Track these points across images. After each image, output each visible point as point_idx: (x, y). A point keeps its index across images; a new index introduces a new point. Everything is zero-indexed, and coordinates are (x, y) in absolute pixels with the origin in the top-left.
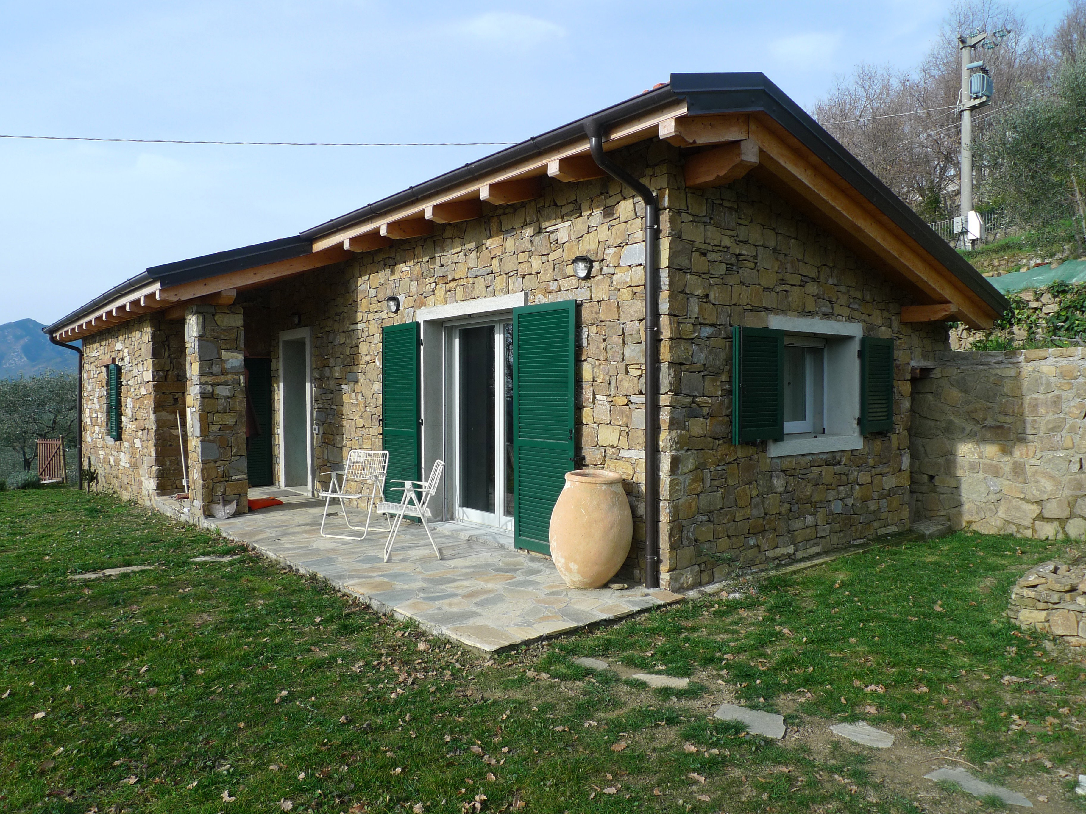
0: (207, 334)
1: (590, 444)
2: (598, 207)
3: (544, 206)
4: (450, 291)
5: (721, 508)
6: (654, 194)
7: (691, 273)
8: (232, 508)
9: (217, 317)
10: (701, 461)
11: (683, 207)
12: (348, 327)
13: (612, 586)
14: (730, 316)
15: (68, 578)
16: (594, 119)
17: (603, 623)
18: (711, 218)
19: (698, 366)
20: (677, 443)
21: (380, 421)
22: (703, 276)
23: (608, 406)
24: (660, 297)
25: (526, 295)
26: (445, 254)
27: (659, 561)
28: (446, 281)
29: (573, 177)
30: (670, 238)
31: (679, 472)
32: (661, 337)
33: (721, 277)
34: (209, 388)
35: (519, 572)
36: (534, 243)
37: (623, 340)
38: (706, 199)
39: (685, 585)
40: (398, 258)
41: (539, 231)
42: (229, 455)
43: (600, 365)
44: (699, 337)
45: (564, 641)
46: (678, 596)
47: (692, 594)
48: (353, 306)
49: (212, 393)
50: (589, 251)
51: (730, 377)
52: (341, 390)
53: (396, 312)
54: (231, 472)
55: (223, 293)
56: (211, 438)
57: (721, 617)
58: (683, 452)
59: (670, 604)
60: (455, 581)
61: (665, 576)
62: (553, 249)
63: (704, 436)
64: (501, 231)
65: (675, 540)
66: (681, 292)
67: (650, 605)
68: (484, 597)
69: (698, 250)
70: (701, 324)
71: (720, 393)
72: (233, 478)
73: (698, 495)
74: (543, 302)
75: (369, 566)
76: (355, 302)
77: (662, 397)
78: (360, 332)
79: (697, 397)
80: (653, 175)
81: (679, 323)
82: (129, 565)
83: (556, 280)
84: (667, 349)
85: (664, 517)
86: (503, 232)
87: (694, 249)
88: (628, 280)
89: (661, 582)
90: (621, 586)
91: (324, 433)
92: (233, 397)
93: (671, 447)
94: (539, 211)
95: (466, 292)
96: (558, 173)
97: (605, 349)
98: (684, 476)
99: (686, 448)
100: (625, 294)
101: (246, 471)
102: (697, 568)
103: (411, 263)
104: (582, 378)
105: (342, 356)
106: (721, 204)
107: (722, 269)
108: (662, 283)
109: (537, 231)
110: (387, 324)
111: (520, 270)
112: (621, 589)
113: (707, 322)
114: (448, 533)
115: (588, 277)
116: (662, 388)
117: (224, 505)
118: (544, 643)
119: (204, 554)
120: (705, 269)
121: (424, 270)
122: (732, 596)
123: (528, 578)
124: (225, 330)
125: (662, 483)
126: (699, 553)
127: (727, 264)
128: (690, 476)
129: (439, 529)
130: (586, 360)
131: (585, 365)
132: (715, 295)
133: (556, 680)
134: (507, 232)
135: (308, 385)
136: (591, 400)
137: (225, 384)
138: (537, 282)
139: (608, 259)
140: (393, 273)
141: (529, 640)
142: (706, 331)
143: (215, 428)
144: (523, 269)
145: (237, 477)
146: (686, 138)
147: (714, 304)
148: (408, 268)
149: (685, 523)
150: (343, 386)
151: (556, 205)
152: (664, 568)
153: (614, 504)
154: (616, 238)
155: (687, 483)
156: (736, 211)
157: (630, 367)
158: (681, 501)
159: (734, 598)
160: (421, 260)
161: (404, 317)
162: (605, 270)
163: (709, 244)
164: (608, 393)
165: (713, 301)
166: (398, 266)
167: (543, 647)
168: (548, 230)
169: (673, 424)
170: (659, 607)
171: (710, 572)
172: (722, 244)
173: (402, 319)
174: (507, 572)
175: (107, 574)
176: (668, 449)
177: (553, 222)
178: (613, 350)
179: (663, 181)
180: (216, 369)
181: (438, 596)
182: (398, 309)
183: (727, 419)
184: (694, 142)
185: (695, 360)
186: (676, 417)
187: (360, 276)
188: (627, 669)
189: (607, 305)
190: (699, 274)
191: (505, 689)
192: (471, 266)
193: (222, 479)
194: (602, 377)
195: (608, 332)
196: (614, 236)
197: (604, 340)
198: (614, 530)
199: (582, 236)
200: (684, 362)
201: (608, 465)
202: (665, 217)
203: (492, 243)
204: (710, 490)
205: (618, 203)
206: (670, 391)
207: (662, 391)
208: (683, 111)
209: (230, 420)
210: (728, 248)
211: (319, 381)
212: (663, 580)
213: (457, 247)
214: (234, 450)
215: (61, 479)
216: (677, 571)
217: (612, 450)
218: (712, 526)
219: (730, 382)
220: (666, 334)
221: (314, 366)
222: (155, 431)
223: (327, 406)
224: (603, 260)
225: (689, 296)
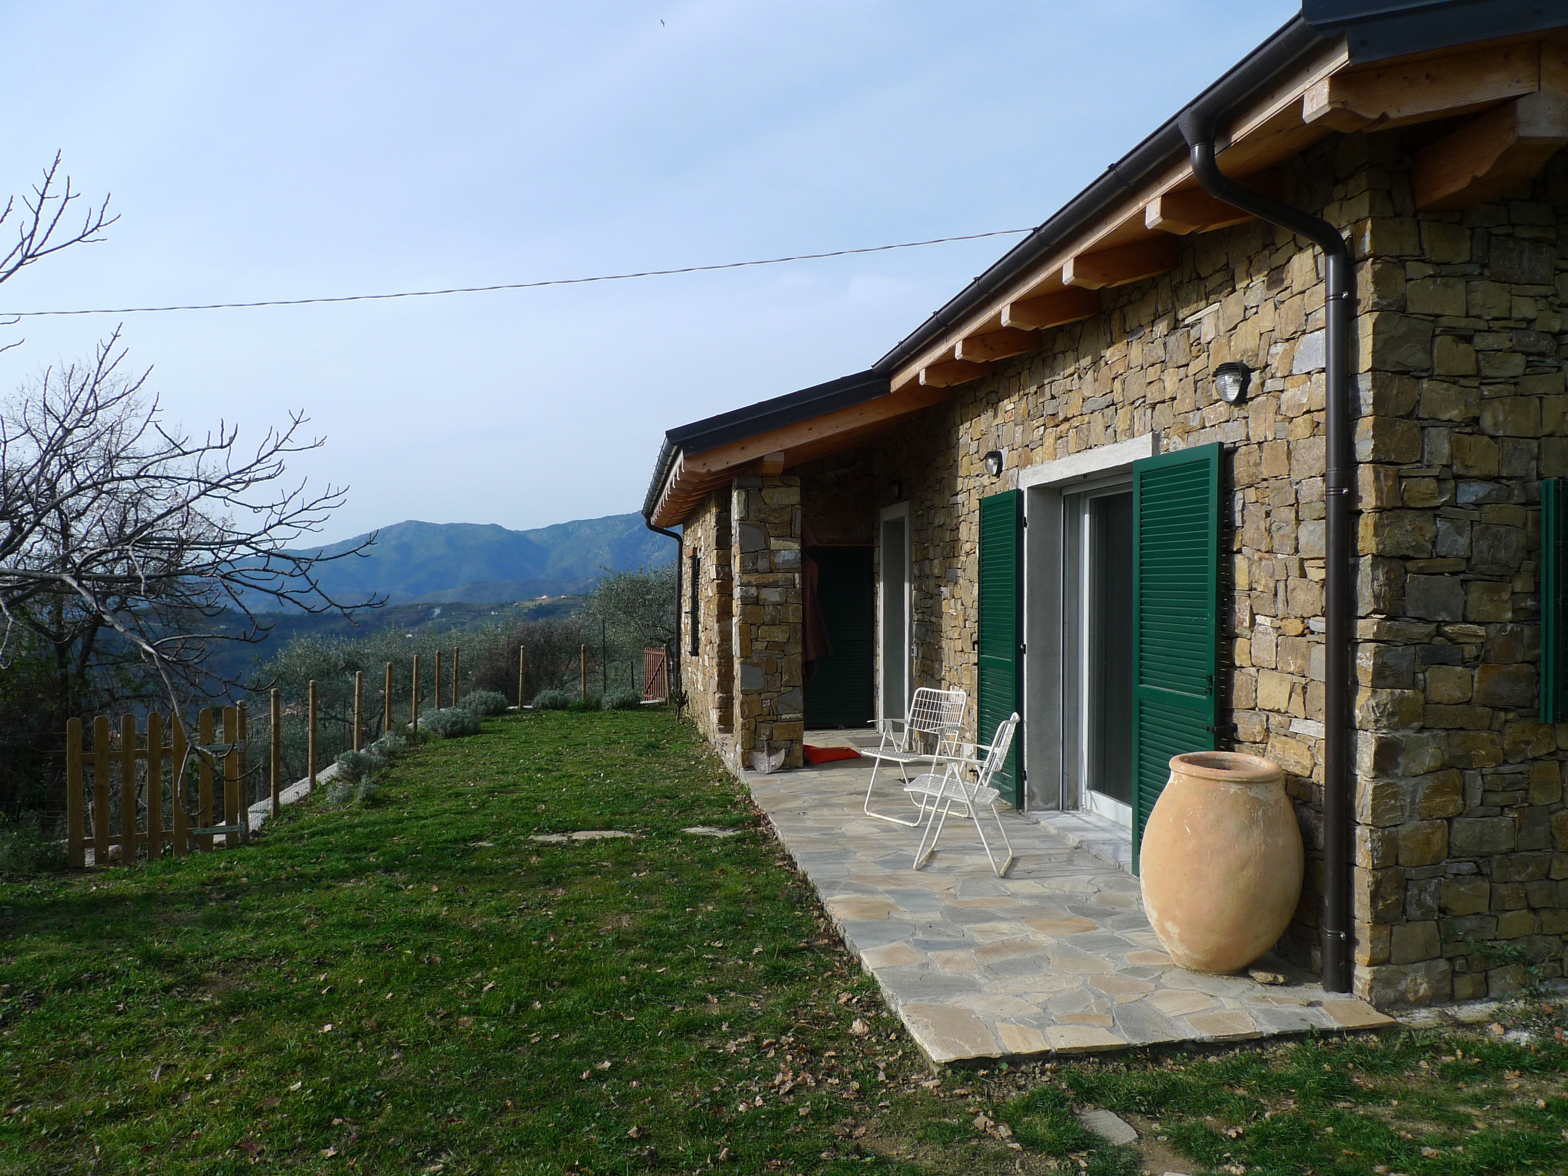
0: (751, 516)
1: (1244, 704)
2: (1259, 271)
3: (1182, 282)
4: (1061, 437)
5: (1513, 851)
6: (1345, 235)
7: (1431, 377)
8: (778, 759)
9: (764, 493)
10: (1460, 752)
11: (1410, 248)
12: (948, 501)
13: (1255, 974)
14: (1538, 458)
15: (530, 837)
16: (1193, 113)
17: (1191, 1047)
18: (1484, 266)
19: (1450, 561)
20: (1392, 714)
21: (974, 643)
22: (1462, 381)
23: (1274, 636)
24: (1358, 429)
25: (1156, 439)
26: (1057, 378)
27: (1351, 942)
28: (1057, 422)
29: (1194, 224)
30: (1376, 314)
31: (1399, 771)
32: (1360, 506)
33: (1514, 381)
34: (753, 591)
35: (1109, 920)
36: (1169, 348)
37: (1297, 512)
38: (1472, 229)
39: (1411, 996)
40: (1001, 391)
41: (1175, 326)
42: (778, 684)
43: (1261, 559)
44: (1453, 504)
45: (1089, 1070)
46: (1384, 1019)
47: (1423, 1017)
48: (952, 467)
49: (758, 596)
50: (1245, 351)
51: (1537, 584)
52: (940, 594)
53: (998, 474)
54: (780, 708)
55: (765, 459)
56: (755, 659)
57: (1456, 1079)
58: (1409, 733)
59: (1355, 1032)
60: (992, 918)
61: (1362, 974)
62: (1194, 354)
63: (1468, 702)
64: (1125, 332)
65: (1387, 907)
66: (1409, 415)
67: (1305, 1027)
68: (1012, 957)
69: (1448, 331)
70: (1457, 477)
71: (1509, 615)
72: (783, 717)
73: (1449, 820)
74: (1180, 449)
75: (888, 872)
76: (956, 461)
77: (1360, 623)
78: (960, 506)
79: (1448, 623)
80: (1346, 198)
81: (1400, 478)
82: (609, 828)
83: (1199, 409)
84: (1371, 530)
85: (1363, 857)
86: (1128, 332)
87: (1438, 331)
88: (1305, 401)
89: (1356, 982)
90: (1270, 977)
91: (923, 657)
92: (784, 603)
93: (1376, 721)
94: (1175, 290)
95: (1080, 438)
96: (1161, 220)
97: (1269, 531)
98: (1413, 781)
99: (1417, 724)
100: (1302, 426)
101: (802, 708)
102: (1443, 965)
103: (1015, 398)
104: (1234, 584)
105: (941, 544)
106: (1510, 235)
107: (1516, 365)
108: (1362, 401)
109: (1172, 326)
110: (989, 493)
111: (1149, 395)
112: (1271, 984)
113: (1475, 472)
114: (1053, 832)
115: (1242, 400)
116: (1360, 605)
117: (769, 755)
118: (1048, 1066)
119: (704, 824)
120: (1469, 367)
121: (1031, 406)
122: (1512, 1036)
123: (1117, 934)
124: (774, 510)
125: (1359, 790)
126: (1447, 937)
127: (1527, 354)
128: (1430, 781)
129: (1043, 823)
130: (1239, 551)
131: (1238, 558)
132: (1495, 417)
133: (1016, 1146)
134: (1132, 333)
135: (907, 586)
136: (1247, 624)
137: (775, 585)
138: (1171, 416)
139: (1275, 363)
140: (995, 416)
141: (1018, 1055)
142: (1470, 493)
143: (760, 646)
144: (1153, 395)
145: (788, 716)
146: (1359, 112)
147: (1493, 437)
148: (1012, 406)
149: (1413, 873)
150: (943, 589)
151: (1200, 278)
152: (1362, 955)
153: (1253, 822)
154: (1286, 324)
155: (1420, 795)
156: (1554, 245)
157: (1307, 564)
158: (1403, 830)
159: (1517, 1042)
160: (1027, 391)
161: (1007, 482)
162: (1270, 385)
163: (1479, 317)
164: (1272, 612)
165: (1491, 431)
166: (1001, 404)
167: (1043, 1073)
168: (1186, 322)
169: (1380, 678)
170: (1326, 1034)
171: (1479, 977)
172: (1515, 314)
173: (1004, 486)
174: (1090, 916)
175: (574, 838)
176: (1371, 726)
177: (1194, 307)
178: (1282, 532)
179: (1362, 207)
180: (762, 564)
181: (942, 943)
182: (999, 470)
183: (1532, 669)
184: (1384, 117)
185: (1442, 550)
186: (1391, 662)
187: (962, 424)
188: (1169, 1155)
189: (1272, 448)
190: (1453, 379)
191: (920, 1140)
192: (1087, 394)
193: (768, 718)
194: (1263, 582)
195: (1273, 499)
196: (1283, 320)
197: (1268, 514)
198: (1249, 872)
199: (1235, 328)
200: (1412, 554)
201: (1273, 746)
202: (1365, 276)
203: (1113, 355)
204: (1482, 811)
205: (1290, 259)
206: (1375, 612)
207: (1361, 612)
208: (1341, 59)
209: (780, 635)
210: (1530, 322)
211: (919, 579)
212: (1359, 979)
213: (1070, 366)
214: (785, 678)
215: (664, 700)
216: (1392, 967)
217: (1279, 718)
218: (1487, 885)
219: (1536, 594)
220: (1368, 500)
221: (914, 559)
222: (719, 646)
223: (927, 618)
224: (1267, 366)
225: (1425, 423)
